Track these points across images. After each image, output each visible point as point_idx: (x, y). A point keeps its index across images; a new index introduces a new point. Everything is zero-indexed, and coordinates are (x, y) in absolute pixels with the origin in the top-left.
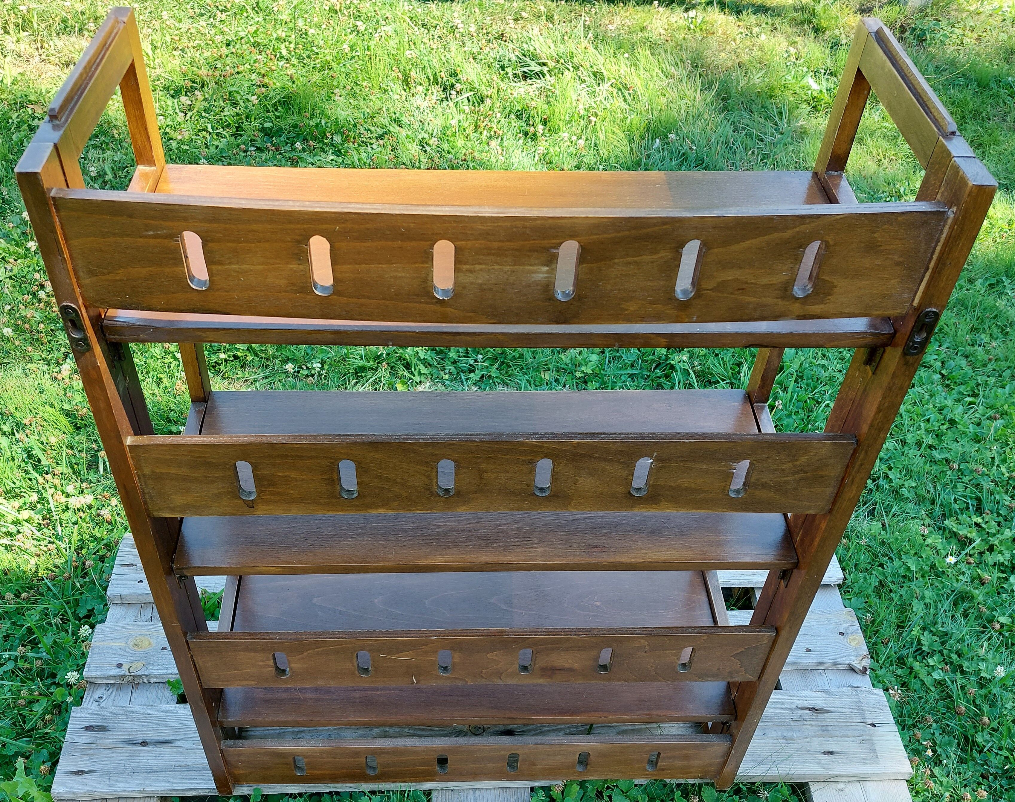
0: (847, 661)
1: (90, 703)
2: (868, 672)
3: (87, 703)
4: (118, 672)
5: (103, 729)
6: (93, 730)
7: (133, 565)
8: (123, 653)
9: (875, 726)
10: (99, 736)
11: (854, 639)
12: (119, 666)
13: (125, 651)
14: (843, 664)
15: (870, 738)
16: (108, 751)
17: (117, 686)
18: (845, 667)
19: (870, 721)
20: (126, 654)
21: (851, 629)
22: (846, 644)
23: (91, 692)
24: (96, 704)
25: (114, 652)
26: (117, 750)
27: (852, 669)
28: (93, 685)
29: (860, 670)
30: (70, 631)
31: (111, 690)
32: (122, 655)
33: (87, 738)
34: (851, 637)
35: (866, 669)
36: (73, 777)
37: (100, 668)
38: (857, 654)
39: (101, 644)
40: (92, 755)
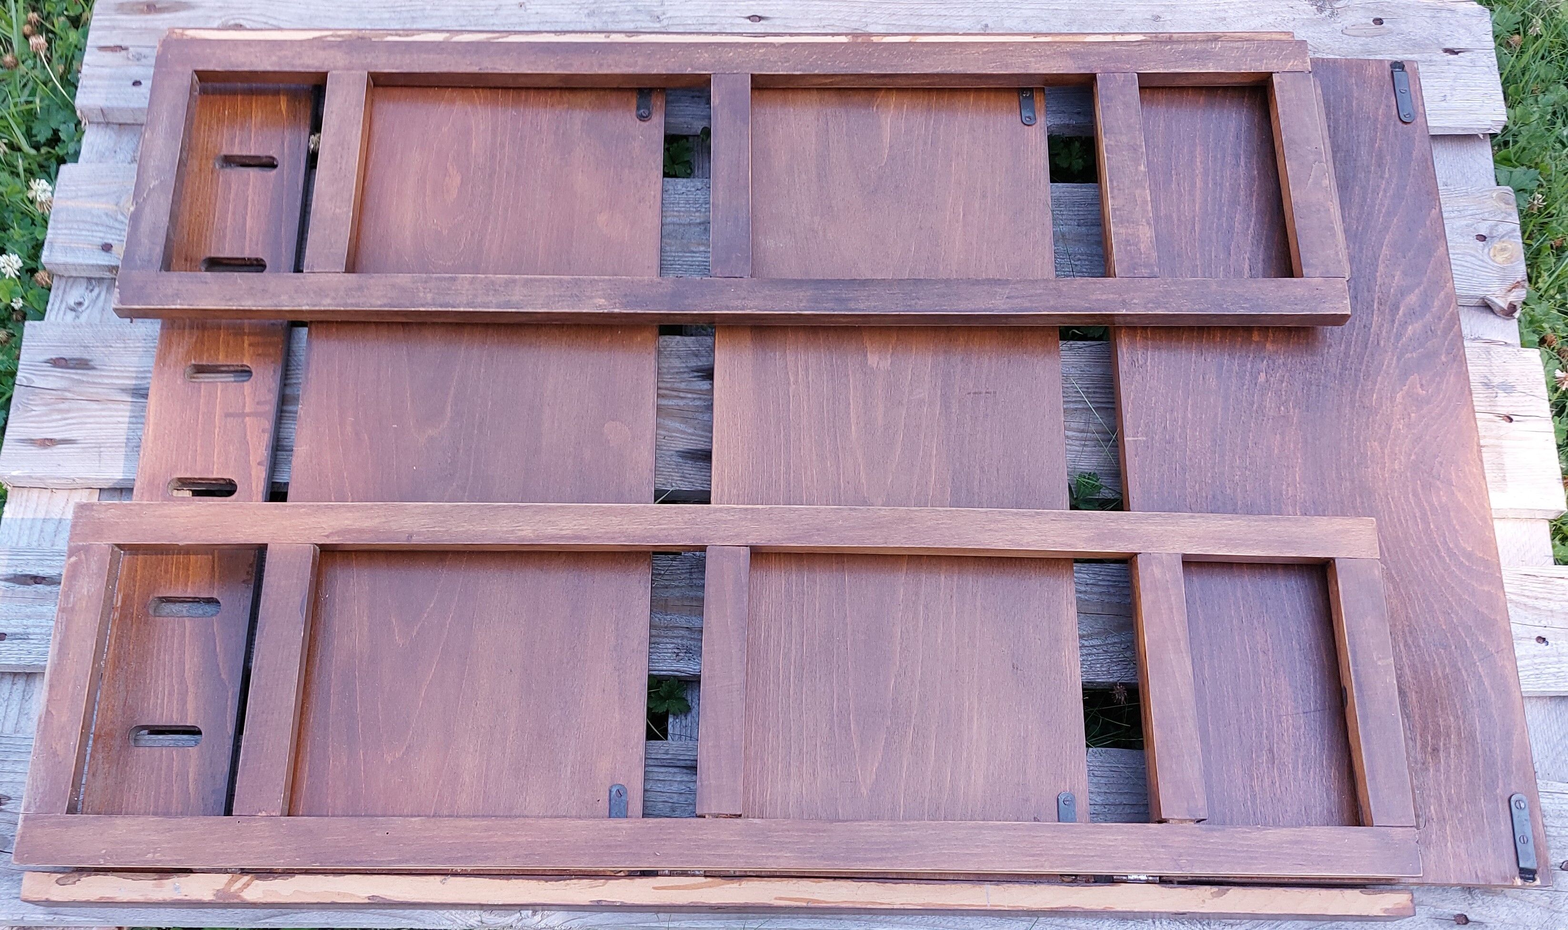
0: (1481, 293)
1: (61, 313)
2: (1517, 315)
3: (54, 312)
4: (104, 259)
5: (83, 364)
6: (67, 367)
7: (122, 48)
8: (111, 223)
9: (1511, 420)
10: (76, 377)
11: (1503, 250)
12: (107, 248)
13: (116, 220)
14: (1472, 297)
15: (1496, 442)
16: (94, 406)
17: (107, 282)
18: (1474, 302)
19: (1504, 411)
20: (117, 225)
21: (1502, 229)
22: (1486, 258)
23: (60, 292)
24: (70, 315)
25: (95, 220)
26: (111, 405)
27: (1487, 306)
28: (64, 280)
29: (1503, 310)
30: (21, 170)
31: (96, 291)
32: (111, 228)
33: (55, 379)
34: (1498, 246)
35: (1515, 307)
36: (35, 450)
37: (73, 250)
38: (1503, 279)
39: (71, 204)
40: (68, 411)
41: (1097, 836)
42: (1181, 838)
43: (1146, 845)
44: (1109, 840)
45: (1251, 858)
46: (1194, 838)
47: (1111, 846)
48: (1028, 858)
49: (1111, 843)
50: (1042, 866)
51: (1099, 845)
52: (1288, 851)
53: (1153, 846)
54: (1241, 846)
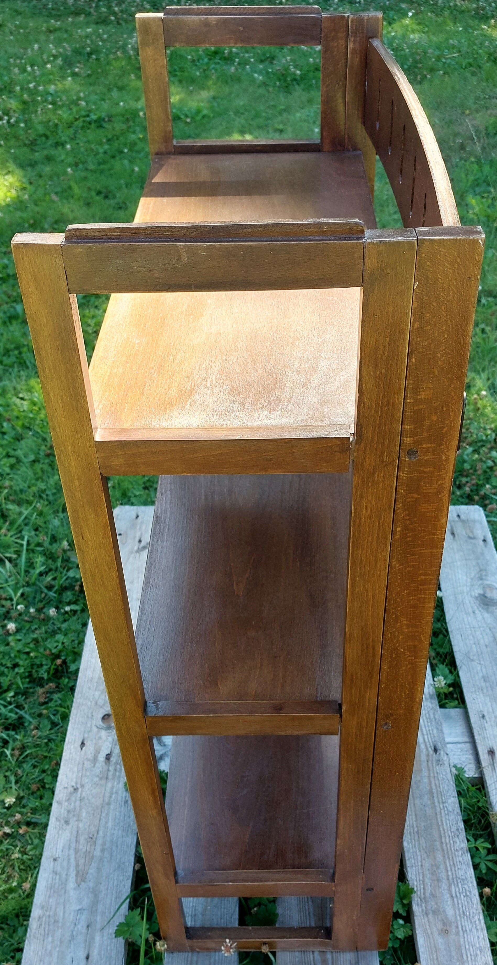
41: (363, 520)
42: (367, 459)
43: (372, 485)
44: (367, 511)
45: (388, 404)
46: (368, 449)
47: (371, 511)
48: (379, 565)
49: (369, 511)
50: (385, 557)
51: (370, 519)
52: (384, 371)
53: (373, 481)
54: (376, 412)
